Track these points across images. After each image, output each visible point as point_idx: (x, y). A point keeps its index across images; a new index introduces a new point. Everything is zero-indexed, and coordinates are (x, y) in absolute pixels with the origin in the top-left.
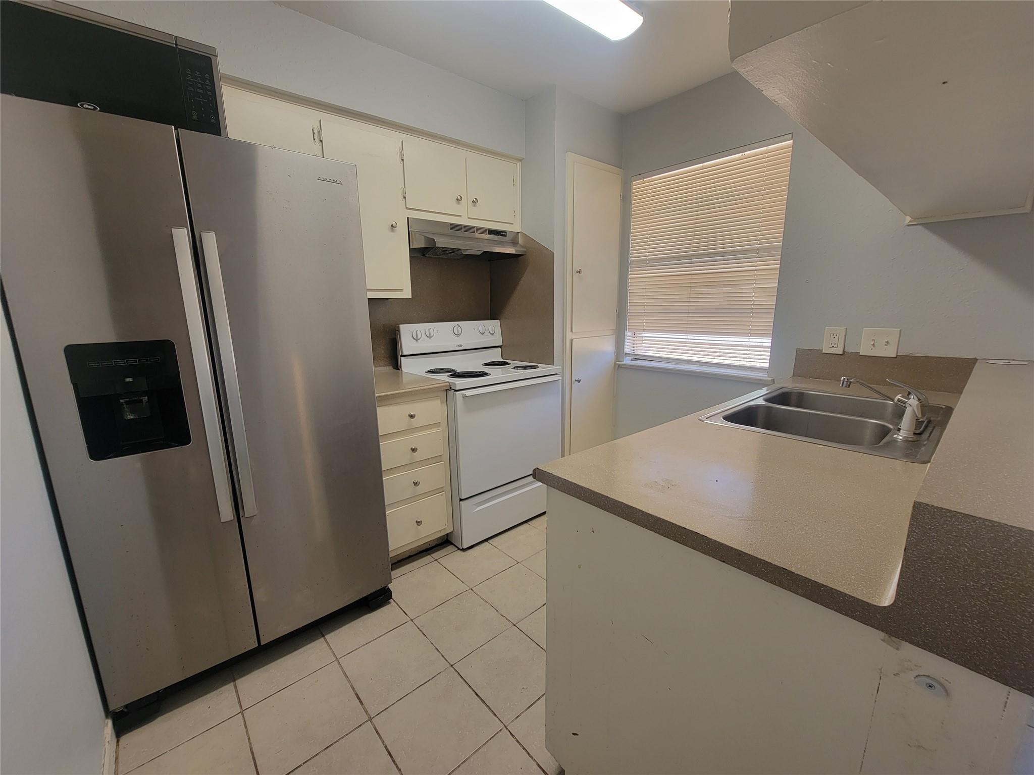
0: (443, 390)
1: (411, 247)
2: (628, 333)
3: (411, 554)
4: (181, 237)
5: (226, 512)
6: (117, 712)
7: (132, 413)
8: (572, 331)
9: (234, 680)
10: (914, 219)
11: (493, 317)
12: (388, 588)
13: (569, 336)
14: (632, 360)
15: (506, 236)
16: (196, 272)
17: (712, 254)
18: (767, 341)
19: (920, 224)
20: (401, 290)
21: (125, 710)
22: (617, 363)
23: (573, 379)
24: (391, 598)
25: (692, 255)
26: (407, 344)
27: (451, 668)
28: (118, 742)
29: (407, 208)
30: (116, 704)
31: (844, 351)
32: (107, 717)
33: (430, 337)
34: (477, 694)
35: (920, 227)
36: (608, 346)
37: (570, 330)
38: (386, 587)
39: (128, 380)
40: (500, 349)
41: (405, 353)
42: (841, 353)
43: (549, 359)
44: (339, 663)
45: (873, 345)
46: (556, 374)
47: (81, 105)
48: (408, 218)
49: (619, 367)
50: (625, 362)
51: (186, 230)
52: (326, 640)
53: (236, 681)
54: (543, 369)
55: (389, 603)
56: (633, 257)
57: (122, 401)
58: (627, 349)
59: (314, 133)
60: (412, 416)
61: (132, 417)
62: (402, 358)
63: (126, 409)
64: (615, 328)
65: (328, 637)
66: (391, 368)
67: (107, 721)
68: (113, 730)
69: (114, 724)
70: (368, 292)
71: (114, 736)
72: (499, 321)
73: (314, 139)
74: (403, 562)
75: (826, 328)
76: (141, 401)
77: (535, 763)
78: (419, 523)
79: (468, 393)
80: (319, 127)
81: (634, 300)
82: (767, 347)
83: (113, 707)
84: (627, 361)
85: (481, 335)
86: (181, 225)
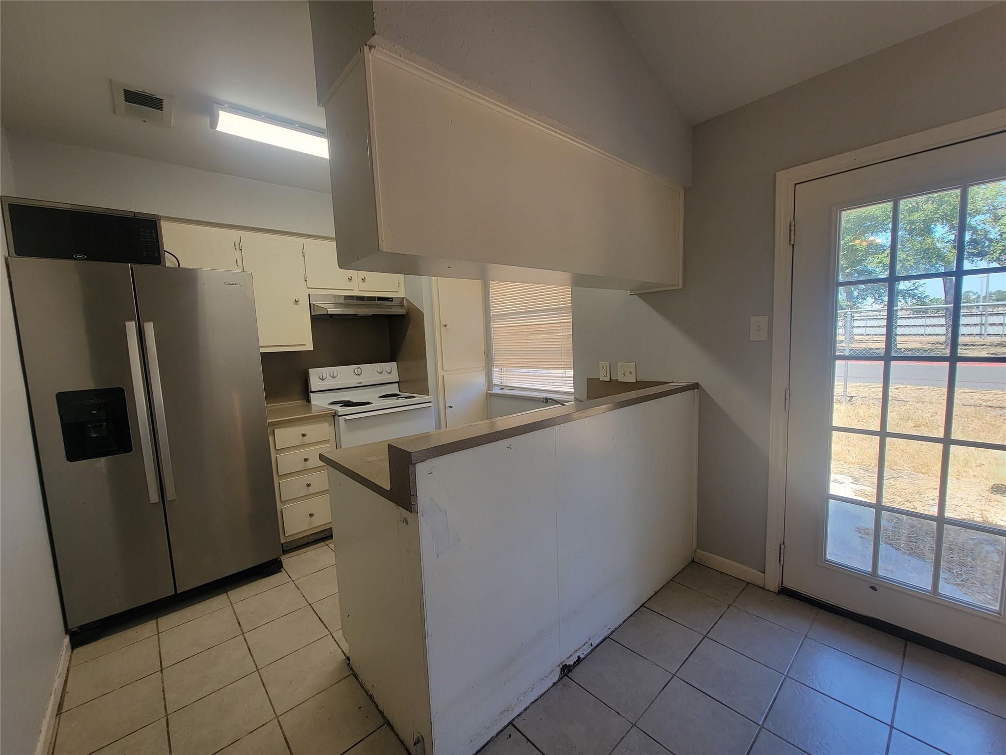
0: (331, 416)
1: (313, 314)
2: (495, 369)
3: (309, 542)
4: (131, 327)
5: (154, 497)
6: (73, 631)
7: (95, 433)
8: (443, 369)
9: (157, 618)
10: (632, 291)
11: (392, 360)
12: (280, 561)
13: (441, 373)
14: (501, 389)
15: (392, 301)
16: (140, 345)
17: (536, 311)
18: (571, 373)
19: (636, 294)
20: (304, 345)
21: (79, 631)
22: (488, 392)
23: (447, 405)
24: (282, 567)
25: (526, 312)
26: (315, 383)
27: (309, 606)
28: (72, 652)
29: (308, 288)
30: (73, 625)
31: (610, 379)
32: (66, 634)
33: (334, 377)
34: (320, 619)
35: (636, 296)
36: (480, 380)
37: (441, 368)
38: (277, 559)
39: (93, 412)
40: (397, 384)
41: (313, 390)
42: (609, 380)
43: (425, 392)
44: (232, 607)
45: (624, 374)
46: (430, 402)
47: (76, 256)
48: (309, 294)
49: (490, 396)
50: (494, 392)
51: (134, 322)
52: (228, 595)
53: (158, 619)
54: (419, 398)
55: (281, 571)
56: (493, 312)
57: (89, 426)
58: (496, 380)
59: (235, 246)
60: (304, 435)
61: (95, 436)
62: (311, 394)
63: (92, 431)
64: (484, 365)
65: (229, 593)
66: (305, 401)
67: (66, 636)
68: (69, 644)
69: (71, 640)
70: (261, 348)
71: (70, 647)
72: (396, 363)
73: (236, 249)
74: (300, 548)
75: (600, 363)
76: (102, 426)
77: (341, 650)
78: (311, 515)
79: (348, 417)
80: (239, 241)
81: (498, 345)
82: (571, 377)
83: (70, 627)
84: (496, 391)
85: (379, 374)
86: (131, 320)
